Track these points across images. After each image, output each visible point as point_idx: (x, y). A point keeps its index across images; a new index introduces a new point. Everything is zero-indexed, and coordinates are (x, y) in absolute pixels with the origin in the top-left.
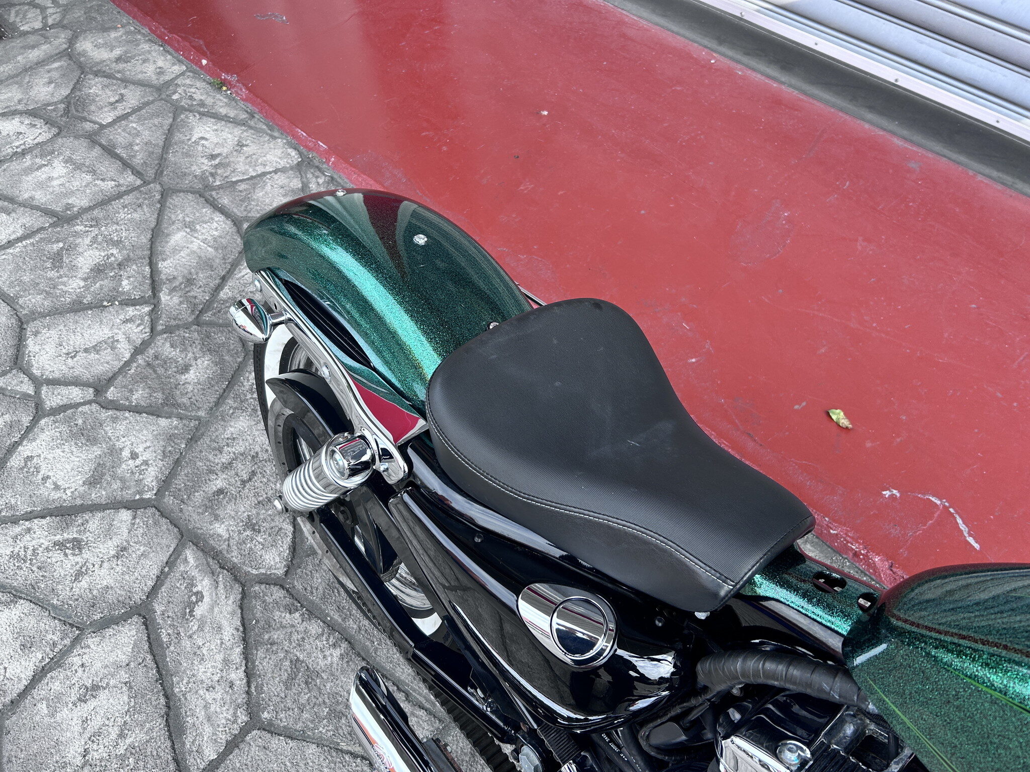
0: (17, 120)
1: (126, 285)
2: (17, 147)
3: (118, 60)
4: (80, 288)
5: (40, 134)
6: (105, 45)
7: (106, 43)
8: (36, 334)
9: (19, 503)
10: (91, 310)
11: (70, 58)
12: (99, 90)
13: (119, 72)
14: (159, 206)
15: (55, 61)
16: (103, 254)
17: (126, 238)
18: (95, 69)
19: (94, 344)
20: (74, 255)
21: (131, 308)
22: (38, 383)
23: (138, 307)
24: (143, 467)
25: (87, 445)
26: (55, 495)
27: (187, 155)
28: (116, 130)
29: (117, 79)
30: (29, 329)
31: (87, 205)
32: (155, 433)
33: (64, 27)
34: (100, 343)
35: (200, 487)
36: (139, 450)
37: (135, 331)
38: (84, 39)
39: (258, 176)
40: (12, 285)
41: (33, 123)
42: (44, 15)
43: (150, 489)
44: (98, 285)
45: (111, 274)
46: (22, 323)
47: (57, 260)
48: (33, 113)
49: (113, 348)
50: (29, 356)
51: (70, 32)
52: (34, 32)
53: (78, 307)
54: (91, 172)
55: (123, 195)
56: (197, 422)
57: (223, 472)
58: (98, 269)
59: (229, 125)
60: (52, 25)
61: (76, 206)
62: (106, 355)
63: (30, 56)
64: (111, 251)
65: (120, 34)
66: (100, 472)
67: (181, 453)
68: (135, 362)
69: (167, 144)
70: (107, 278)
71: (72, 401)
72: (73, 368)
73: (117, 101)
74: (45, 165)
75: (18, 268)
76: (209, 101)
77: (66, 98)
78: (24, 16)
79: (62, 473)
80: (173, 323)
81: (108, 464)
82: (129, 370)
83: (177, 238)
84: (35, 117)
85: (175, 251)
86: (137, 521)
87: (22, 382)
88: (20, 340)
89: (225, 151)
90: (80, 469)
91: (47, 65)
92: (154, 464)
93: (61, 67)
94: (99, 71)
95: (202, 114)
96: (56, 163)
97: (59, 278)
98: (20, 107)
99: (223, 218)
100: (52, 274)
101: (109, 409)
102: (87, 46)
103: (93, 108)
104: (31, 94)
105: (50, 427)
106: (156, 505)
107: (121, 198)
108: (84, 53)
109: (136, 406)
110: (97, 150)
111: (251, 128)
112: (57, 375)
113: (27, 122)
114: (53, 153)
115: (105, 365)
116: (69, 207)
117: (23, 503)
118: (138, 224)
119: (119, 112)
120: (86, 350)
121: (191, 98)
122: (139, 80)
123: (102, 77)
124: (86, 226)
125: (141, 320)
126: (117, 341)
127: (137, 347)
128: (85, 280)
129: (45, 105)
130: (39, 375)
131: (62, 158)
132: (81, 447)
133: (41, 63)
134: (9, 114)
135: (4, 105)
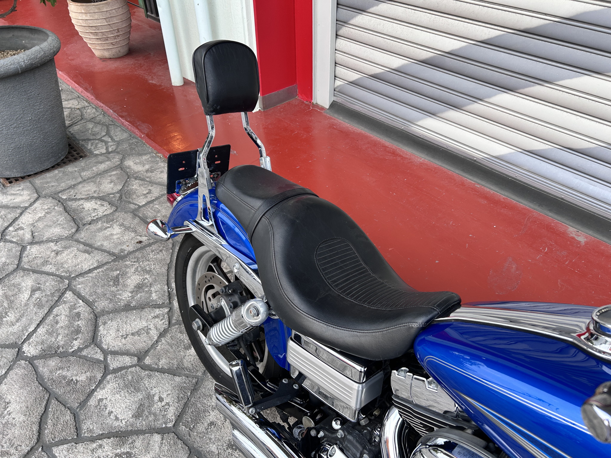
0: (93, 202)
1: (154, 296)
2: (94, 217)
3: (147, 171)
4: (129, 297)
5: (106, 210)
6: (140, 163)
7: (141, 162)
8: (105, 323)
9: (95, 428)
10: (135, 310)
11: (122, 170)
12: (137, 187)
13: (148, 177)
14: (171, 251)
15: (113, 171)
16: (141, 278)
17: (154, 269)
18: (135, 175)
19: (137, 330)
20: (125, 278)
21: (157, 310)
22: (105, 353)
23: (161, 309)
24: (167, 407)
25: (134, 392)
26: (116, 424)
28: (147, 209)
29: (147, 181)
30: (100, 321)
31: (132, 250)
32: (173, 385)
33: (118, 153)
34: (140, 330)
35: (200, 420)
36: (164, 396)
37: (160, 323)
38: (129, 160)
40: (91, 295)
41: (102, 204)
42: (107, 146)
43: (171, 421)
44: (139, 295)
45: (146, 290)
46: (97, 317)
47: (116, 281)
48: (101, 198)
49: (148, 333)
50: (101, 337)
51: (121, 155)
52: (102, 154)
53: (128, 308)
54: (134, 231)
55: (152, 245)
56: (197, 380)
57: (213, 411)
58: (139, 286)
60: (111, 151)
61: (126, 250)
62: (144, 337)
63: (100, 167)
64: (146, 276)
65: (148, 157)
66: (141, 409)
67: (188, 399)
68: (160, 342)
70: (144, 292)
71: (125, 365)
72: (125, 344)
73: (147, 193)
74: (109, 227)
75: (95, 285)
77: (120, 190)
78: (96, 146)
79: (120, 410)
81: (146, 405)
82: (157, 346)
84: (103, 200)
86: (164, 441)
87: (97, 352)
88: (95, 327)
90: (130, 408)
91: (109, 172)
92: (173, 405)
93: (117, 174)
94: (137, 177)
96: (115, 226)
97: (117, 291)
98: (95, 195)
100: (114, 289)
101: (146, 370)
102: (130, 163)
103: (134, 196)
104: (101, 188)
105: (113, 380)
106: (174, 431)
107: (151, 246)
108: (129, 167)
109: (161, 368)
110: (137, 220)
112: (116, 349)
113: (99, 203)
114: (113, 220)
115: (144, 343)
116: (122, 251)
117: (97, 428)
118: (160, 261)
119: (149, 199)
120: (133, 334)
122: (159, 182)
123: (139, 180)
124: (132, 262)
125: (163, 317)
126: (150, 329)
127: (161, 333)
128: (132, 292)
129: (108, 194)
130: (107, 348)
131: (118, 223)
132: (131, 393)
133: (106, 171)
134: (89, 198)
135: (86, 193)
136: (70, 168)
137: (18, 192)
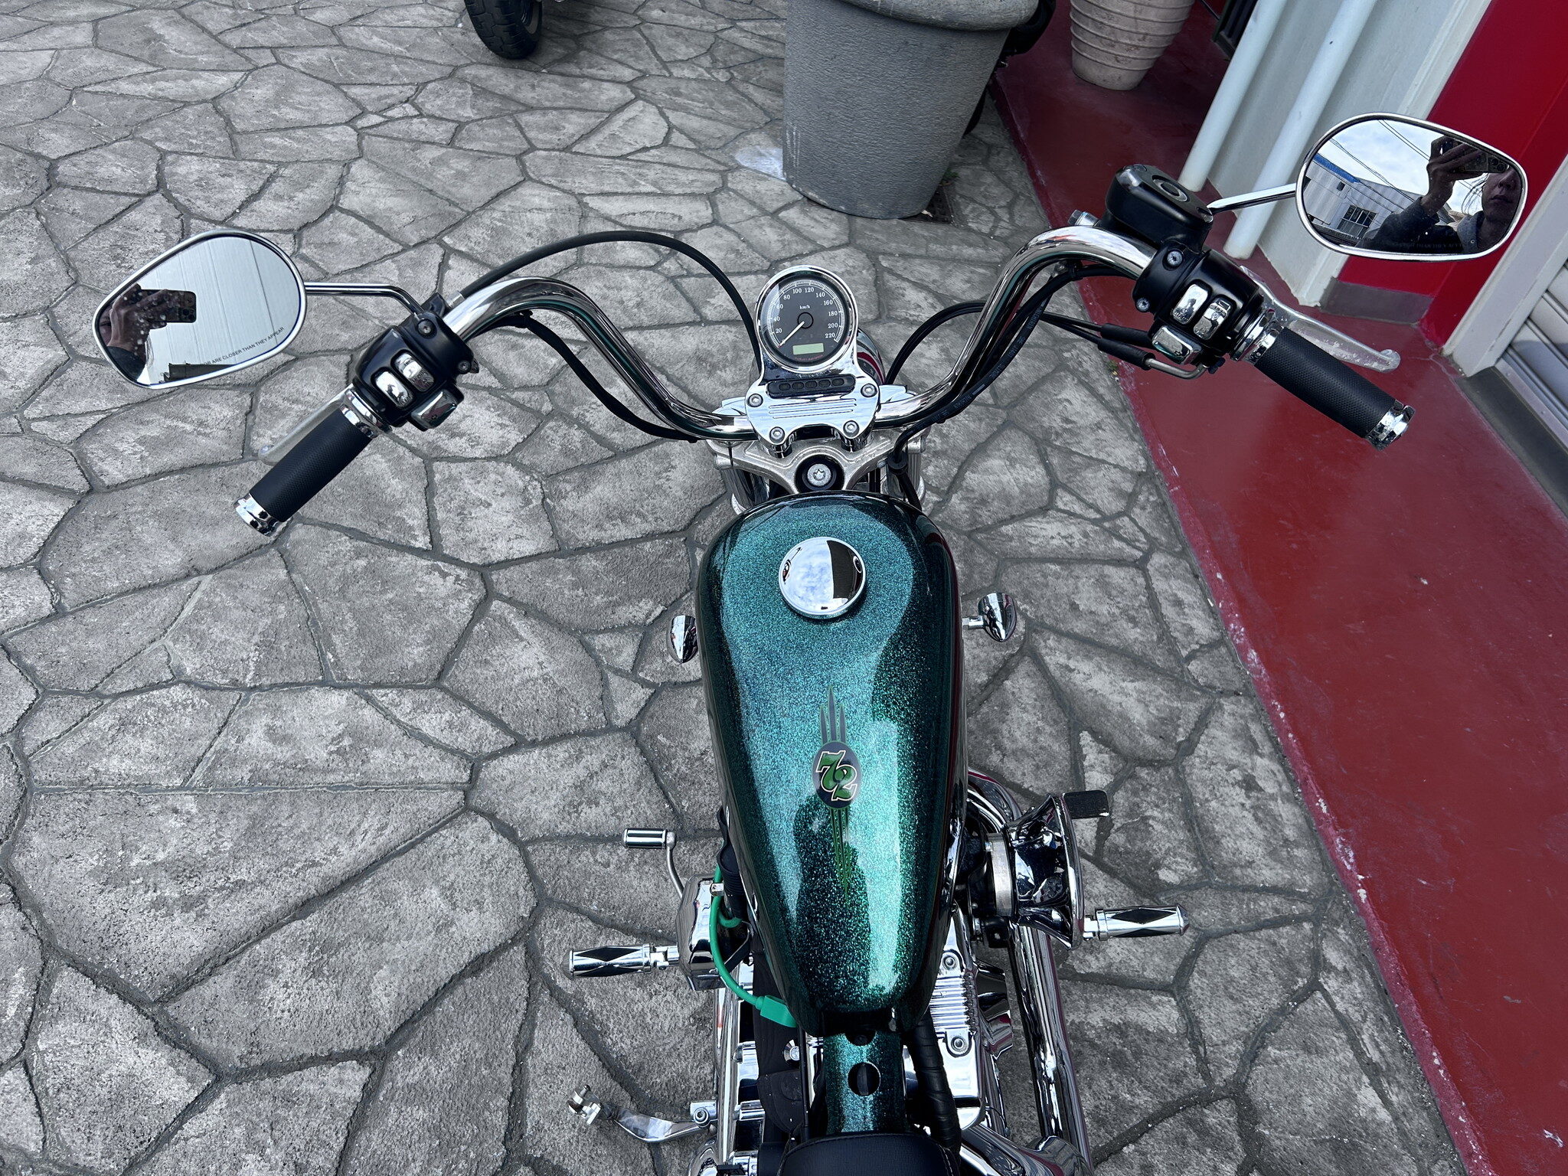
0: (923, 294)
11: (997, 272)
14: (995, 429)
15: (982, 267)
27: (1046, 406)
33: (1006, 244)
39: (1097, 460)
42: (996, 225)
51: (1009, 251)
52: (979, 233)
59: (1099, 405)
60: (998, 237)
63: (964, 251)
69: (1034, 387)
76: (1095, 376)
78: (978, 216)
80: (949, 522)
83: (995, 463)
85: (986, 471)
89: (1081, 422)
91: (974, 266)
93: (985, 274)
95: (1081, 382)
96: (934, 346)
98: (932, 286)
99: (1044, 472)
104: (947, 281)
111: (1117, 418)
113: (930, 300)
118: (970, 434)
121: (1080, 364)
133: (969, 262)
134: (919, 286)
135: (920, 277)
136: (917, 227)
137: (823, 220)
